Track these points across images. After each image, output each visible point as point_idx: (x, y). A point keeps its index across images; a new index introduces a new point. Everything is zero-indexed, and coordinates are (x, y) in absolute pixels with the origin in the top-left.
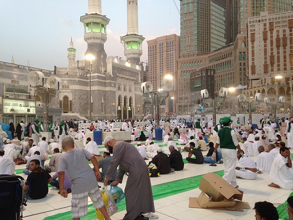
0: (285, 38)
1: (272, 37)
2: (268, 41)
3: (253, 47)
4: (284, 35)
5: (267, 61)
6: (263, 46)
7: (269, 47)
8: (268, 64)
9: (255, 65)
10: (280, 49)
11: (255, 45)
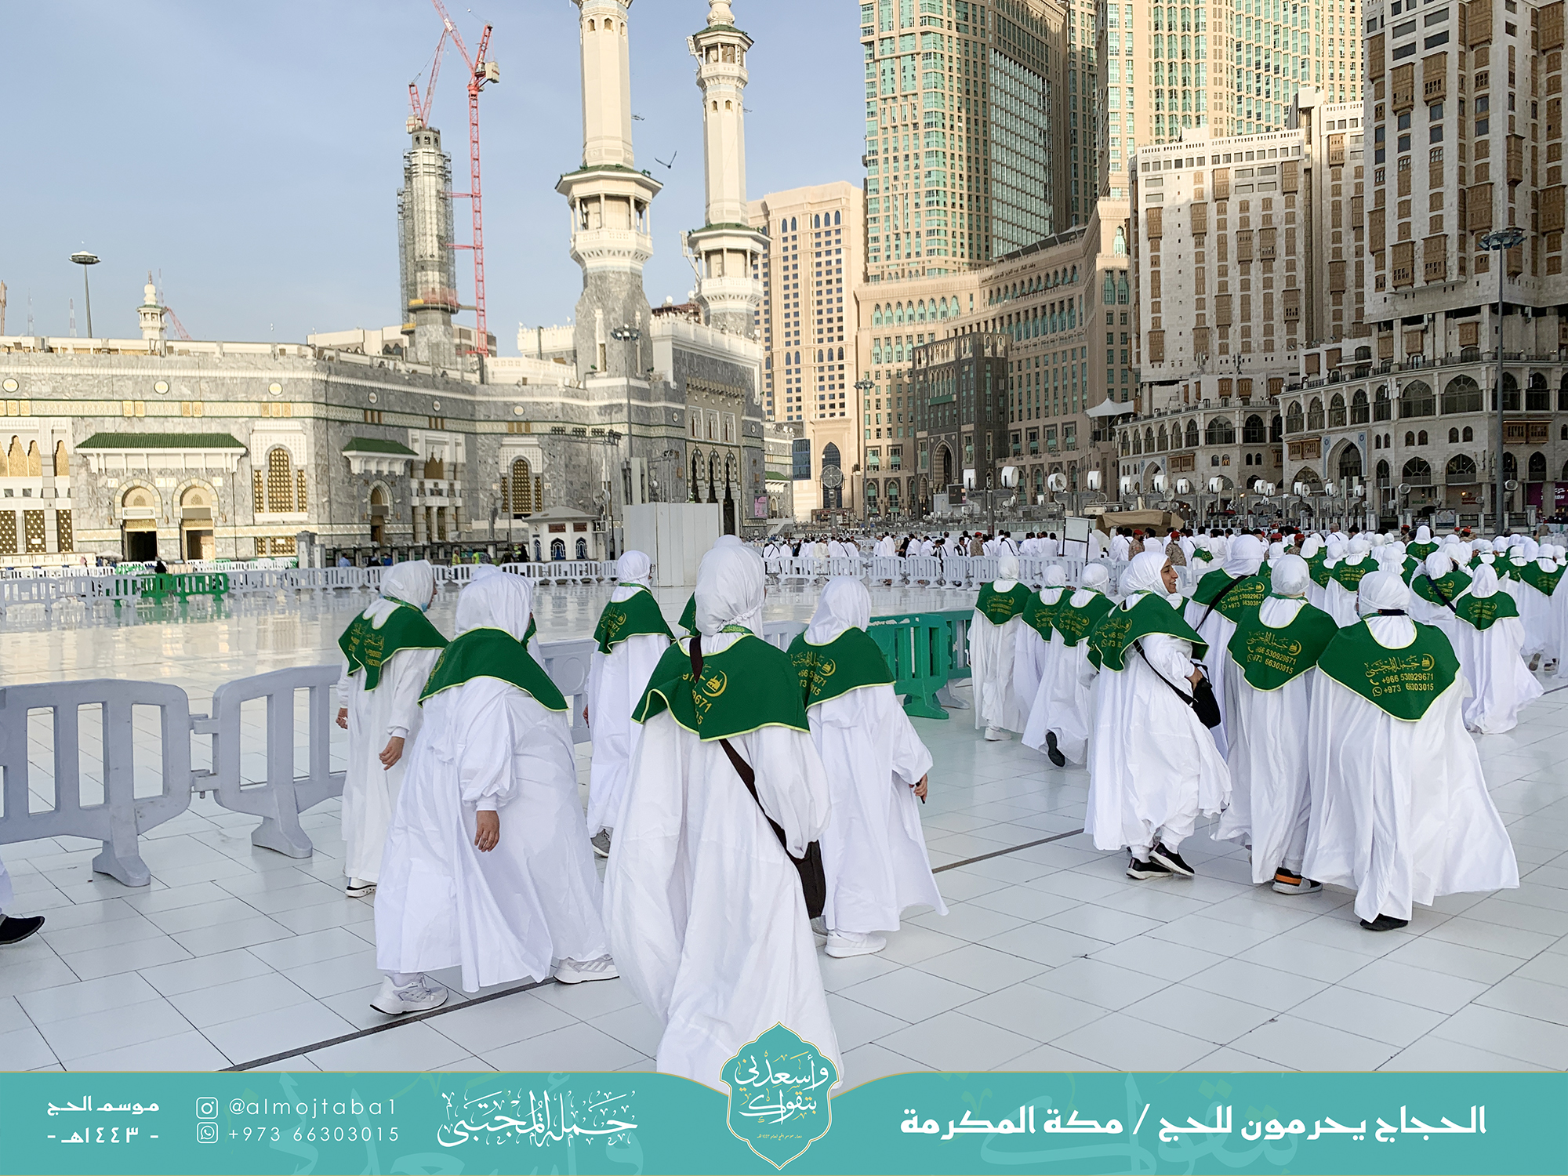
0: (1268, 231)
1: (1222, 225)
2: (1211, 240)
3: (1155, 262)
4: (1267, 219)
5: (1207, 317)
6: (1192, 258)
7: (1212, 263)
8: (1208, 324)
9: (1163, 327)
10: (1253, 272)
11: (1162, 254)
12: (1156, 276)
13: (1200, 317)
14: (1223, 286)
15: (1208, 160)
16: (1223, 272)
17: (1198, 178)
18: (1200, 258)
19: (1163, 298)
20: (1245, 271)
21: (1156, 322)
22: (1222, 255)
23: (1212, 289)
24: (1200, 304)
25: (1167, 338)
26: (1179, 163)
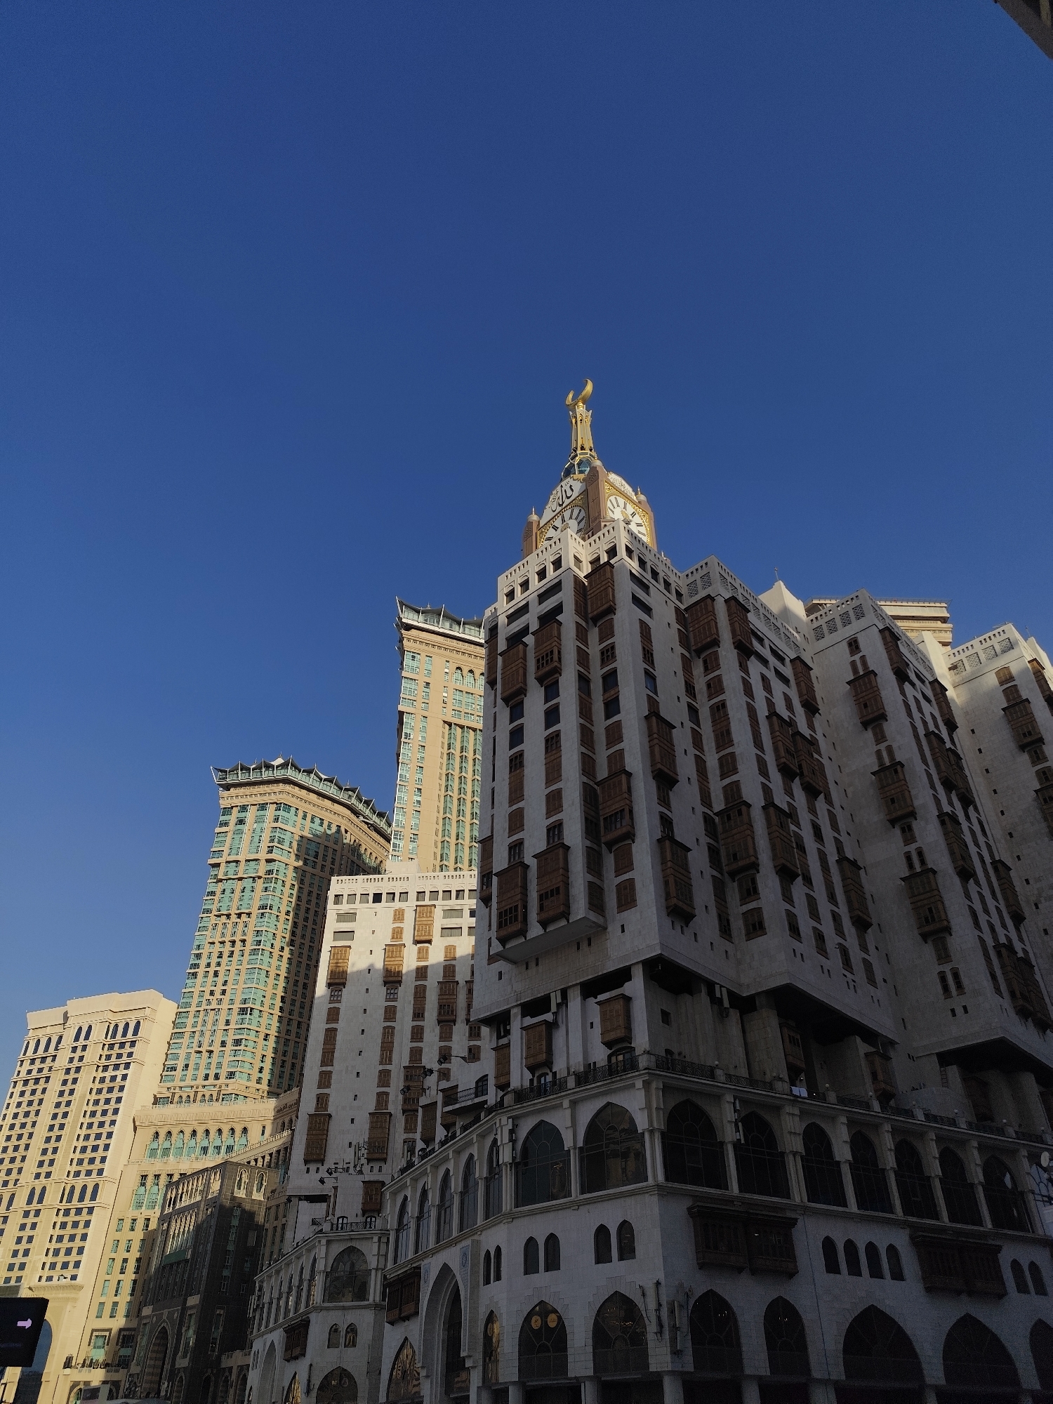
1: (422, 974)
2: (406, 993)
3: (332, 1016)
5: (391, 1098)
6: (381, 1013)
7: (405, 1023)
8: (391, 1109)
9: (331, 1110)
10: (455, 1037)
11: (343, 1006)
12: (331, 1035)
13: (382, 1098)
14: (416, 1054)
15: (412, 896)
16: (417, 1034)
17: (399, 916)
18: (390, 1013)
19: (337, 1067)
20: (446, 1035)
21: (322, 1100)
22: (418, 1014)
23: (401, 1057)
24: (384, 1078)
25: (334, 1127)
26: (377, 898)
